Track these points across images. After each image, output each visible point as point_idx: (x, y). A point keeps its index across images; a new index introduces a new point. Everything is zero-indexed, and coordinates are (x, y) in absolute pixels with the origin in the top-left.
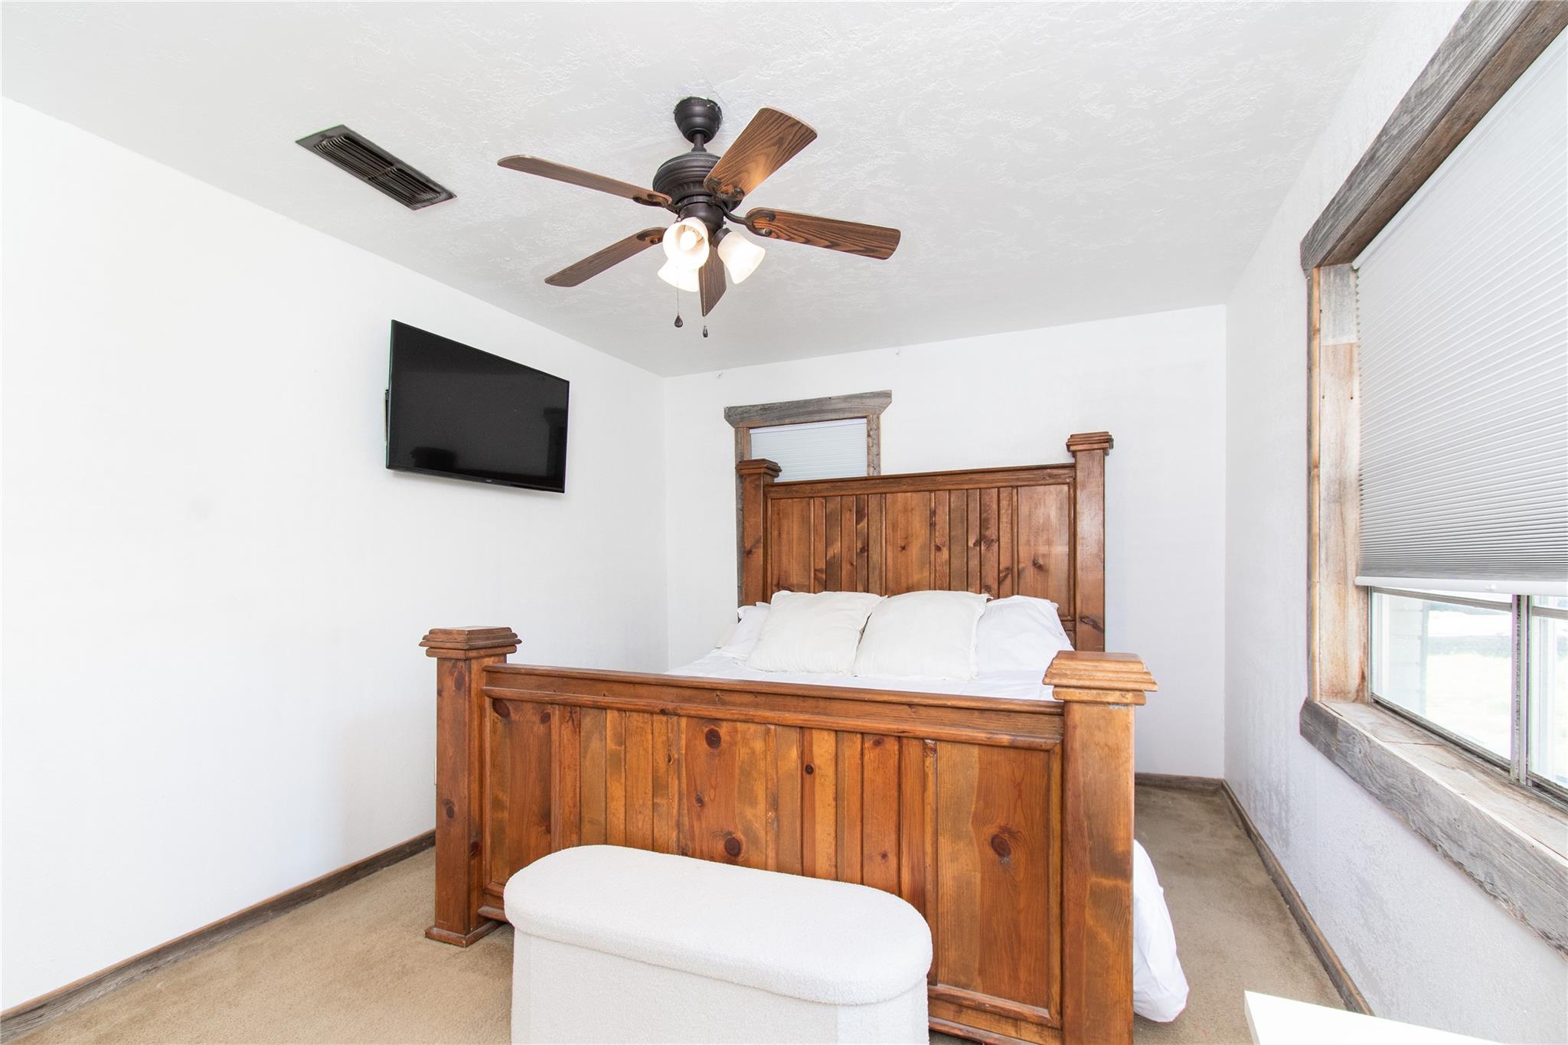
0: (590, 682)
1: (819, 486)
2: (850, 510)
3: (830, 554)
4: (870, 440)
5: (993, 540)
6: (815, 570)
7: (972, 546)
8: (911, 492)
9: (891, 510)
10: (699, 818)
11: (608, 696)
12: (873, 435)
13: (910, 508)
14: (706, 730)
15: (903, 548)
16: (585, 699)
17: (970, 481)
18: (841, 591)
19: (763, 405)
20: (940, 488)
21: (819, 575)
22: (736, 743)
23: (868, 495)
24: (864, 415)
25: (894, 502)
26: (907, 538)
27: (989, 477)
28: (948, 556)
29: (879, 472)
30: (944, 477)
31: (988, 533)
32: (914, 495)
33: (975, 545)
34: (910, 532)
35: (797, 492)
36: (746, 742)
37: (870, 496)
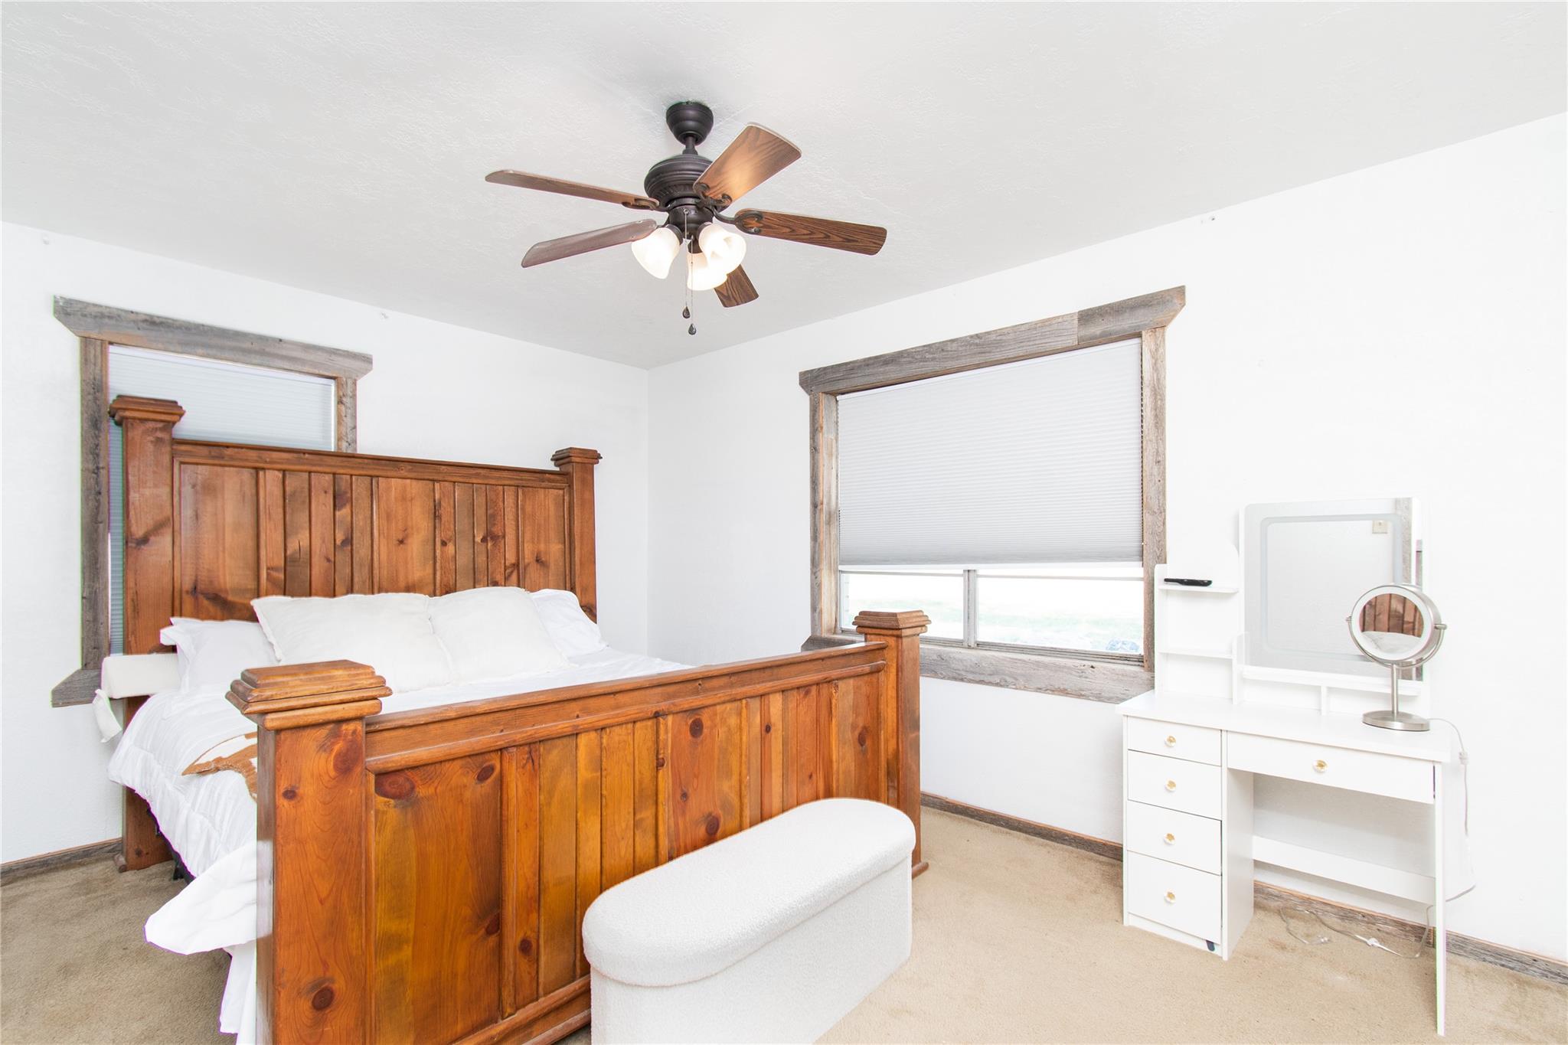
0: (556, 706)
1: (275, 455)
2: (326, 492)
3: (292, 547)
4: (343, 408)
5: (499, 536)
6: (268, 569)
7: (480, 541)
8: (411, 479)
9: (384, 498)
10: (684, 813)
11: (583, 716)
12: (346, 401)
13: (409, 496)
14: (690, 722)
15: (401, 542)
16: (560, 727)
17: (477, 475)
18: (310, 595)
19: (152, 316)
20: (446, 479)
21: (275, 574)
22: (716, 726)
23: (351, 475)
24: (334, 375)
25: (389, 489)
26: (406, 530)
27: (497, 474)
28: (454, 552)
29: (356, 449)
30: (449, 468)
31: (494, 529)
32: (414, 482)
33: (482, 540)
34: (410, 524)
35: (232, 458)
36: (724, 721)
37: (354, 477)
